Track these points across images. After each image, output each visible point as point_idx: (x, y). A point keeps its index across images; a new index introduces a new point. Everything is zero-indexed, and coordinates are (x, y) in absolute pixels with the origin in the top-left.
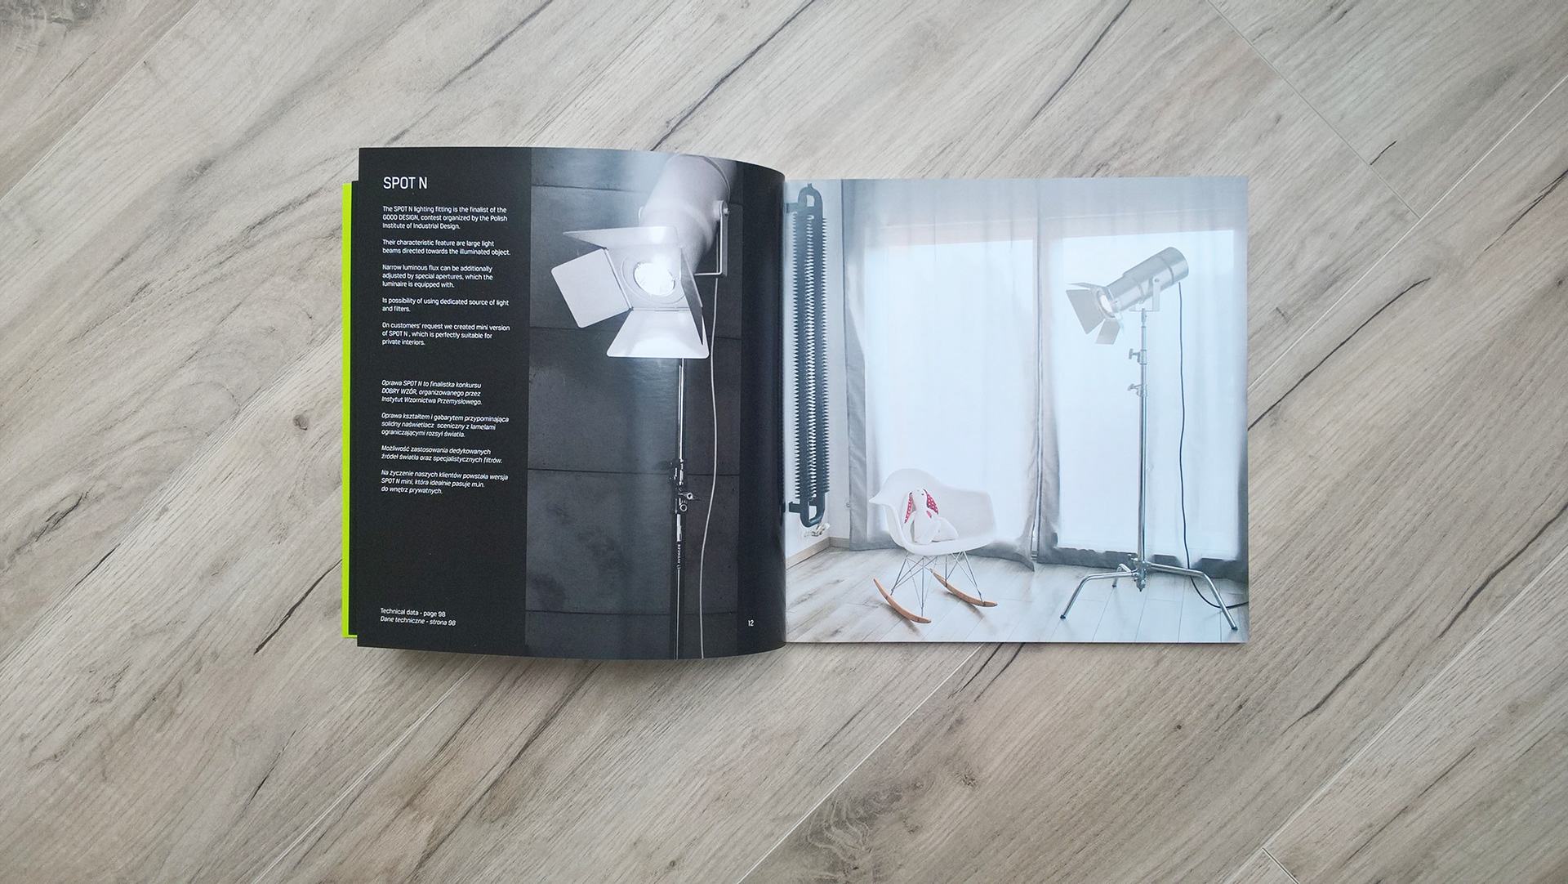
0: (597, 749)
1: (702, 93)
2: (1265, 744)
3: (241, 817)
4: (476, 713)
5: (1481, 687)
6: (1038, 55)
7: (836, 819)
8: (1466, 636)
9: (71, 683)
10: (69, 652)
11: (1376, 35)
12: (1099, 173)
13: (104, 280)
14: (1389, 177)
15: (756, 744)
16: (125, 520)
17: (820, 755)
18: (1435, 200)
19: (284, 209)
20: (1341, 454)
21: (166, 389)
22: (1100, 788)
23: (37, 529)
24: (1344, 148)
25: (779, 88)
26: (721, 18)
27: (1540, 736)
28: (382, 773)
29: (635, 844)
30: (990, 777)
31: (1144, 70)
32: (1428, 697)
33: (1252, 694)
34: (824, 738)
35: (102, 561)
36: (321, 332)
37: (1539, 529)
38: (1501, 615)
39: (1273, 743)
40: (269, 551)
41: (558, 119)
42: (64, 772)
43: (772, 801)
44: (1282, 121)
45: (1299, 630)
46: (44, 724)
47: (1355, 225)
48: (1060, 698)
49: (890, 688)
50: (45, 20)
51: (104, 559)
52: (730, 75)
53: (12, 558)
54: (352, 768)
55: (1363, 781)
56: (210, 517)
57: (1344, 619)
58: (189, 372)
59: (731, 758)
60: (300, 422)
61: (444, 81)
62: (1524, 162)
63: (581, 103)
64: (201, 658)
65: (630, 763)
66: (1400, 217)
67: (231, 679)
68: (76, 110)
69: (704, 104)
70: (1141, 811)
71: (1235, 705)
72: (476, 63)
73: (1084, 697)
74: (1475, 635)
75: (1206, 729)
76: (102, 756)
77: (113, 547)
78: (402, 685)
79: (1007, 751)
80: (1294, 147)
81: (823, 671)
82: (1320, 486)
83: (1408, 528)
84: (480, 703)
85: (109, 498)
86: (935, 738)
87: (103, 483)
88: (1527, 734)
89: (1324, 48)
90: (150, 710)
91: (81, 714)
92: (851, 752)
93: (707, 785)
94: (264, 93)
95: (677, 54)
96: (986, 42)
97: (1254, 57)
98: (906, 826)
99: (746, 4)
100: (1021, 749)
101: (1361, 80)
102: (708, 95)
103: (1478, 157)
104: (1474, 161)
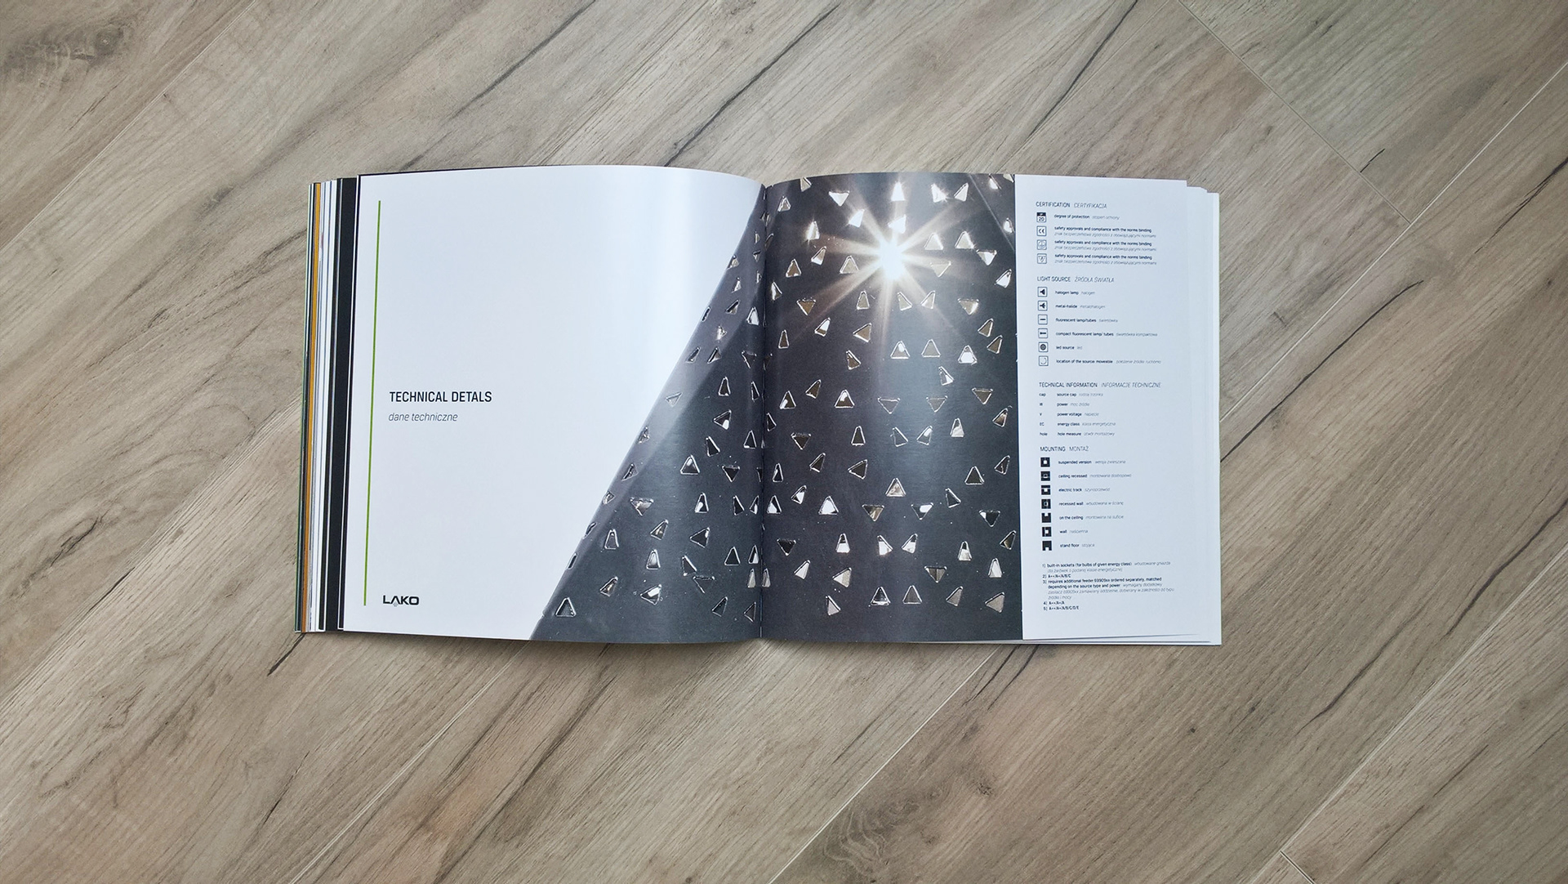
0: (611, 764)
1: (709, 116)
2: (1278, 746)
3: (254, 842)
4: (490, 732)
5: (1492, 684)
6: (1033, 74)
7: (853, 832)
8: (1474, 633)
9: (83, 709)
10: (81, 678)
11: (1359, 49)
13: (121, 307)
14: (1379, 184)
15: (771, 756)
16: (139, 544)
17: (835, 767)
18: (1425, 204)
19: (300, 234)
20: (1343, 454)
21: (181, 412)
22: (1115, 794)
23: (52, 554)
24: (1334, 157)
25: (783, 109)
26: (726, 44)
27: (1552, 731)
28: (396, 794)
29: (650, 861)
30: (1006, 785)
31: (1136, 86)
32: (1438, 696)
33: (1264, 695)
34: (839, 749)
35: (116, 585)
37: (1541, 524)
38: (1508, 611)
39: (1286, 745)
40: (284, 572)
41: (568, 144)
42: (75, 799)
43: (788, 814)
44: (1273, 132)
45: (1308, 631)
47: (1347, 230)
48: (1074, 703)
49: (904, 696)
50: (67, 59)
51: (118, 583)
52: (735, 97)
53: (26, 584)
54: (366, 789)
55: (1377, 781)
56: (225, 539)
57: (1353, 618)
58: (206, 395)
59: (745, 771)
61: (458, 107)
62: (1509, 168)
63: (592, 127)
64: (213, 682)
65: (645, 778)
66: (1390, 222)
67: (243, 702)
68: (96, 143)
69: (710, 126)
70: (1158, 816)
71: (1247, 708)
72: (488, 90)
73: (1097, 702)
74: (1482, 632)
75: (1219, 731)
76: (114, 781)
77: (128, 571)
78: (416, 703)
79: (1023, 757)
80: (1284, 158)
81: (836, 681)
82: (1323, 487)
83: (1411, 528)
84: (495, 721)
85: (125, 521)
86: (949, 747)
87: (119, 507)
88: (1539, 730)
89: (1311, 61)
90: (163, 734)
91: (93, 740)
92: (866, 762)
93: (722, 799)
94: (281, 123)
95: (684, 79)
96: (984, 61)
97: (1243, 71)
98: (923, 837)
99: (750, 29)
100: (1037, 756)
101: (1348, 91)
102: (714, 117)
103: (1464, 164)
104: (1461, 168)
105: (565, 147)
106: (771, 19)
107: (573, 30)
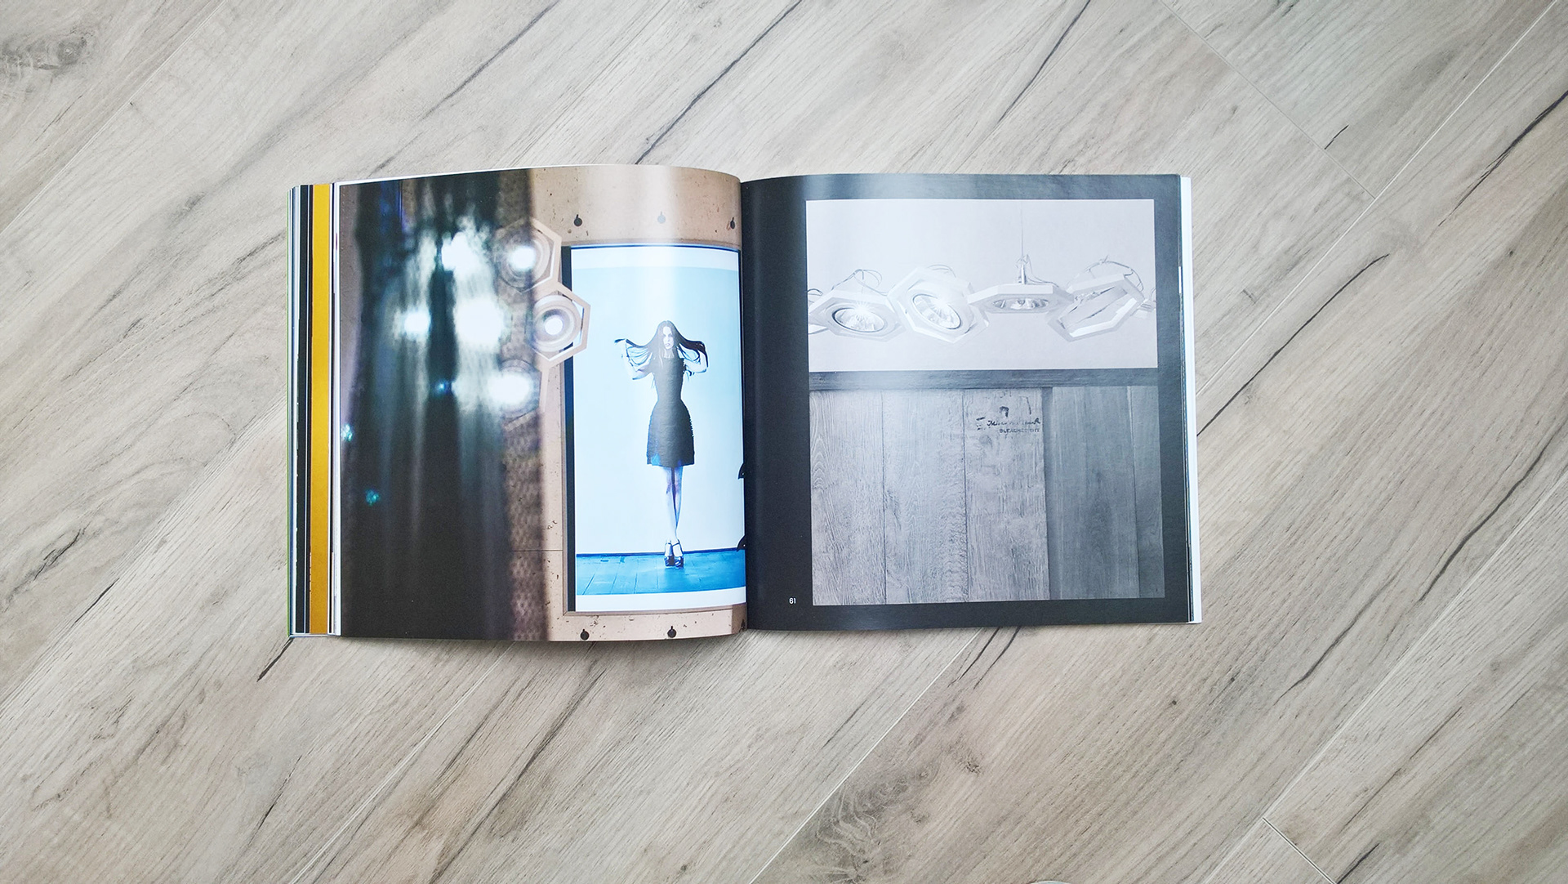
0: (604, 757)
1: (680, 110)
2: (1258, 715)
3: (250, 846)
4: (482, 729)
5: (1464, 648)
6: (1001, 59)
7: (844, 814)
8: (1444, 600)
9: (74, 720)
10: (70, 690)
11: (1322, 26)
12: (1066, 169)
13: (96, 317)
14: (1343, 161)
15: (761, 743)
16: (124, 555)
17: (825, 750)
18: (1388, 180)
19: (274, 240)
20: (1314, 428)
21: (161, 422)
22: (1100, 767)
23: (35, 568)
24: (1299, 134)
25: (754, 101)
26: (694, 38)
27: (1523, 692)
28: (390, 793)
29: (646, 850)
30: (993, 762)
31: (1103, 70)
32: (1413, 660)
33: (1243, 666)
34: (828, 733)
35: (101, 596)
37: (1507, 492)
38: (1477, 576)
39: (1267, 713)
40: (269, 578)
41: (540, 142)
42: (68, 811)
43: (780, 799)
44: (1238, 112)
45: (1284, 601)
46: (46, 764)
47: (1314, 207)
48: (1057, 680)
49: (891, 679)
50: (31, 68)
51: (103, 594)
52: (706, 91)
53: (10, 598)
54: (360, 790)
55: (1356, 745)
56: (209, 547)
57: (1329, 587)
58: (184, 403)
59: (737, 758)
61: (428, 108)
62: (1468, 142)
63: (563, 124)
64: (203, 689)
65: (638, 769)
66: (1356, 198)
67: (234, 709)
68: (63, 154)
69: (682, 120)
70: (1142, 788)
71: (1227, 678)
72: (458, 90)
73: (1080, 678)
74: (1454, 596)
75: (1200, 703)
76: (107, 792)
77: (112, 582)
78: (407, 704)
79: (1009, 735)
80: (1249, 137)
81: (824, 667)
82: (1296, 460)
83: (1383, 496)
84: (486, 718)
85: (107, 533)
86: (937, 728)
87: (100, 518)
88: (1510, 691)
89: (1274, 40)
90: (154, 744)
91: (84, 751)
92: (856, 745)
93: (715, 787)
94: (250, 129)
95: (654, 74)
96: (951, 48)
97: (1208, 52)
98: (913, 816)
99: (719, 23)
100: (1023, 732)
101: (1311, 69)
102: (686, 111)
103: (1427, 137)
104: (1422, 142)
105: (536, 145)
106: (738, 12)
107: (541, 27)
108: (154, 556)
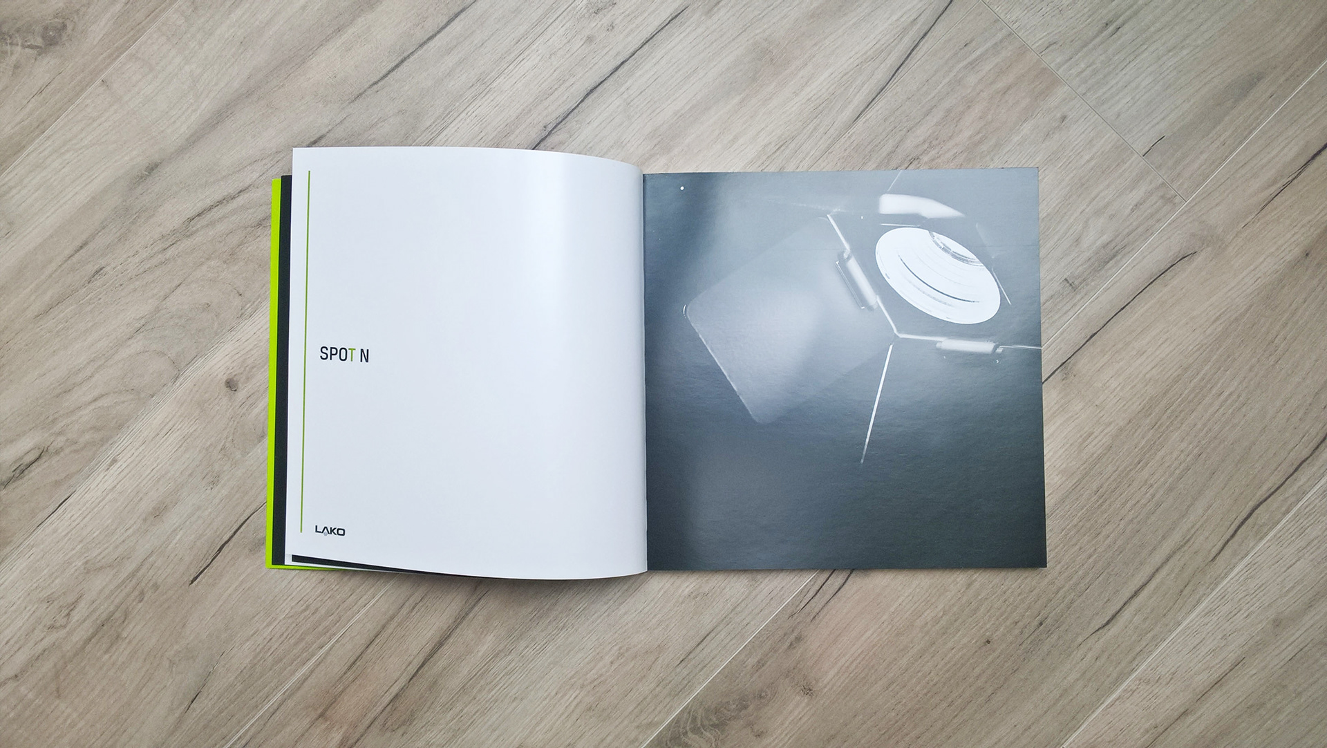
0: (484, 666)
1: (575, 102)
2: (1062, 656)
3: (177, 727)
4: (379, 636)
5: (1249, 605)
6: (858, 67)
7: (692, 726)
8: (1235, 560)
9: (31, 612)
10: (30, 585)
11: (1145, 46)
12: (911, 167)
13: (66, 265)
14: (1159, 167)
15: (622, 660)
16: (81, 470)
17: (678, 670)
18: (1199, 185)
19: (220, 202)
20: (1123, 403)
21: (116, 357)
22: (920, 696)
23: (4, 479)
24: (1120, 142)
25: (639, 97)
26: (590, 39)
27: (1301, 647)
28: (299, 688)
30: (825, 687)
31: (947, 80)
32: (1203, 613)
33: (1051, 612)
34: (681, 655)
35: (60, 505)
36: (249, 307)
37: (1294, 468)
38: (1264, 542)
39: (1070, 655)
40: (203, 497)
41: (452, 125)
42: (23, 689)
43: (636, 710)
44: (1067, 120)
45: (1090, 556)
46: (7, 648)
47: (1130, 207)
49: (739, 609)
50: (19, 48)
51: (62, 503)
52: (598, 86)
54: (272, 684)
55: (1149, 687)
56: (154, 467)
57: (1130, 546)
58: (137, 342)
59: (600, 673)
60: (231, 385)
61: (355, 93)
62: (1274, 153)
63: (472, 111)
64: (143, 590)
65: (513, 678)
66: (1169, 200)
67: (168, 608)
68: (43, 122)
69: (575, 111)
70: (956, 716)
71: (1036, 623)
72: (382, 79)
73: (906, 616)
74: (1241, 560)
75: (1011, 643)
76: (57, 676)
77: (70, 493)
78: (316, 611)
79: (840, 664)
80: (1076, 143)
81: (680, 596)
82: (1106, 431)
83: (1182, 467)
84: (384, 627)
85: (67, 451)
86: (776, 654)
87: (62, 439)
88: (1290, 645)
89: (1102, 58)
90: (100, 634)
91: (40, 638)
92: (705, 666)
93: (580, 697)
94: (203, 106)
95: (553, 70)
96: (814, 56)
97: (1042, 66)
98: (753, 731)
99: (611, 27)
100: (852, 662)
101: (1133, 85)
102: (579, 104)
103: (1235, 149)
104: (1231, 153)
105: (448, 129)
106: (629, 18)
107: (457, 26)
108: (106, 473)
